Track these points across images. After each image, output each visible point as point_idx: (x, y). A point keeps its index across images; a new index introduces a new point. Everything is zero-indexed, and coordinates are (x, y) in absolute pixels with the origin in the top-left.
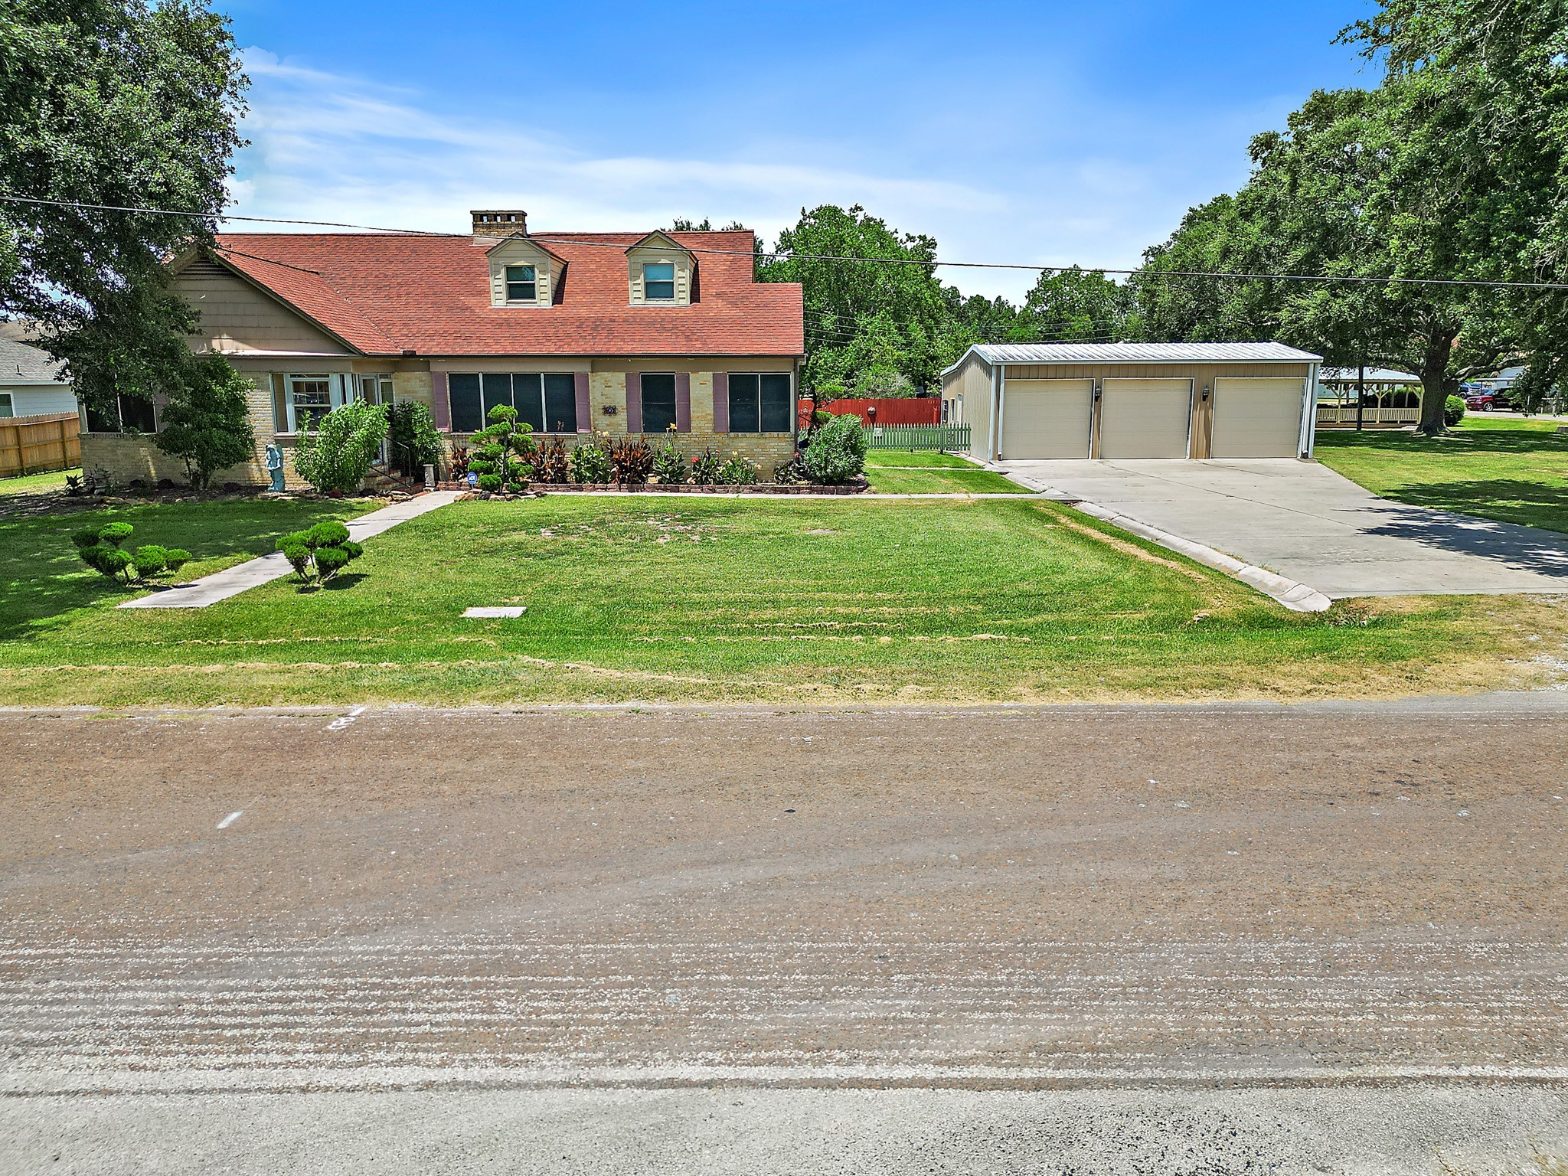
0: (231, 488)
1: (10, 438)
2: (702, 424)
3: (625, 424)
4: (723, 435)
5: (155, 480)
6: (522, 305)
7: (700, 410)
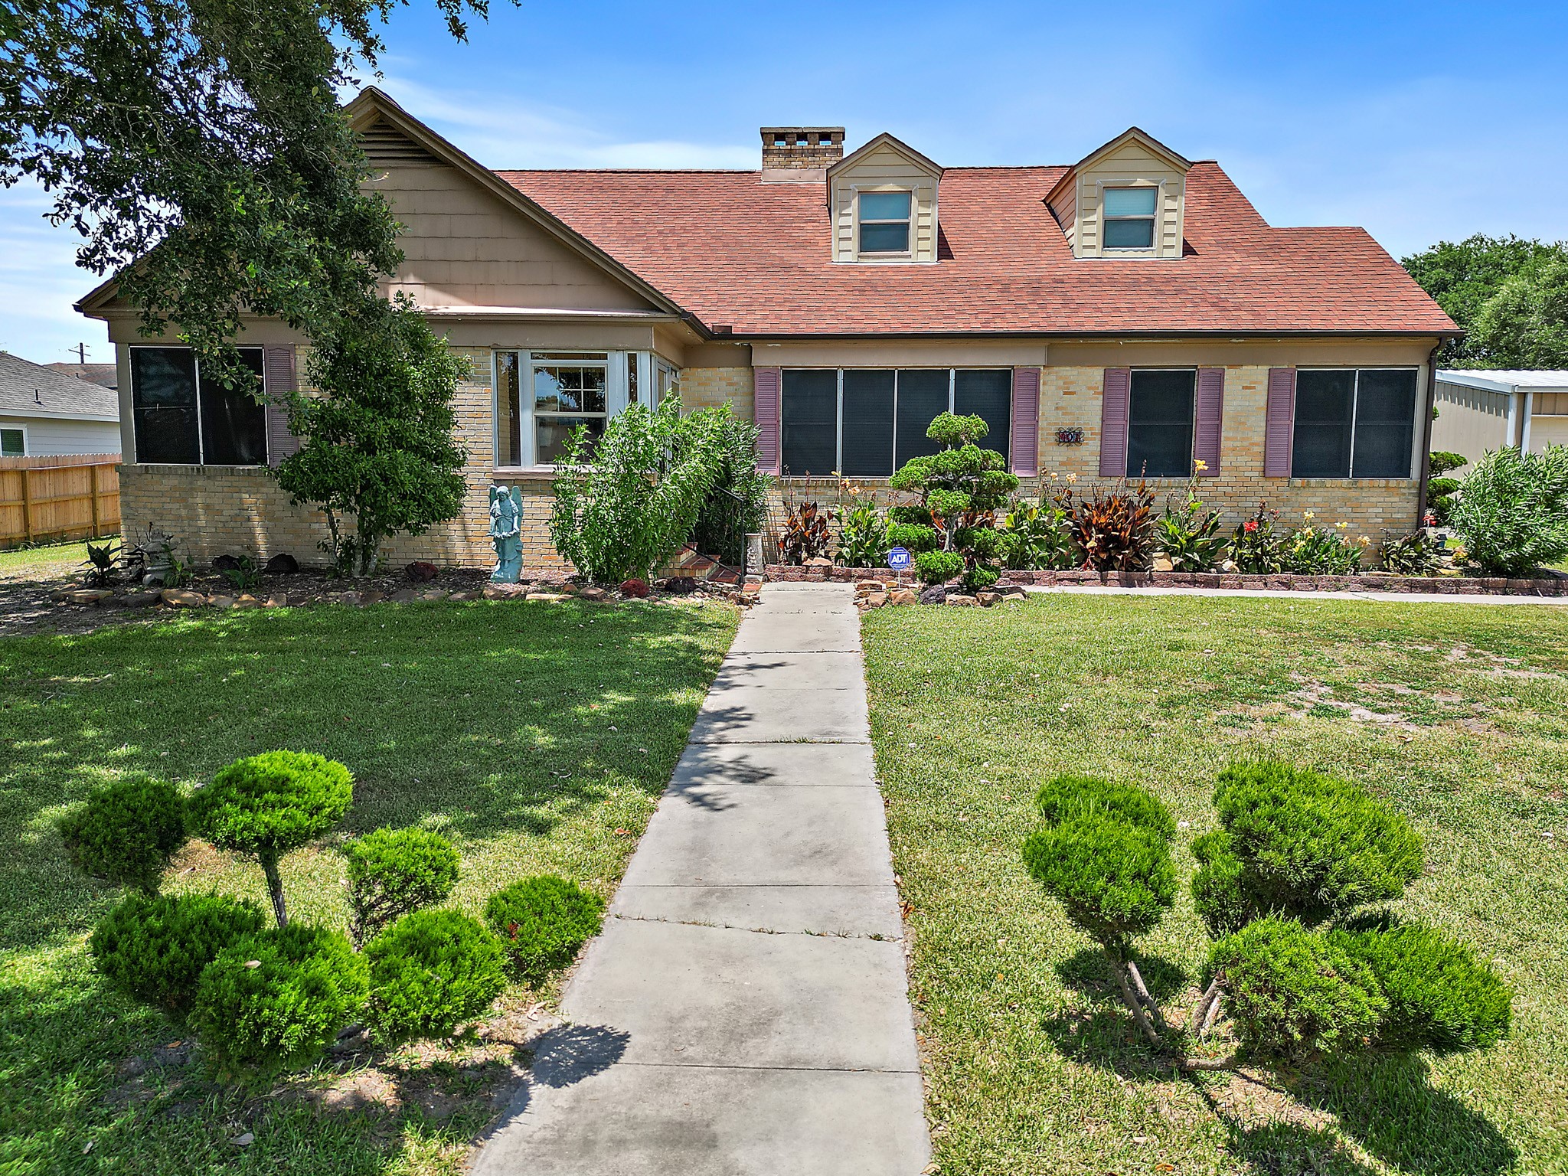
0: (420, 574)
1: (11, 488)
2: (1241, 461)
3: (1095, 461)
4: (1278, 483)
5: (264, 555)
6: (886, 261)
7: (1239, 436)
